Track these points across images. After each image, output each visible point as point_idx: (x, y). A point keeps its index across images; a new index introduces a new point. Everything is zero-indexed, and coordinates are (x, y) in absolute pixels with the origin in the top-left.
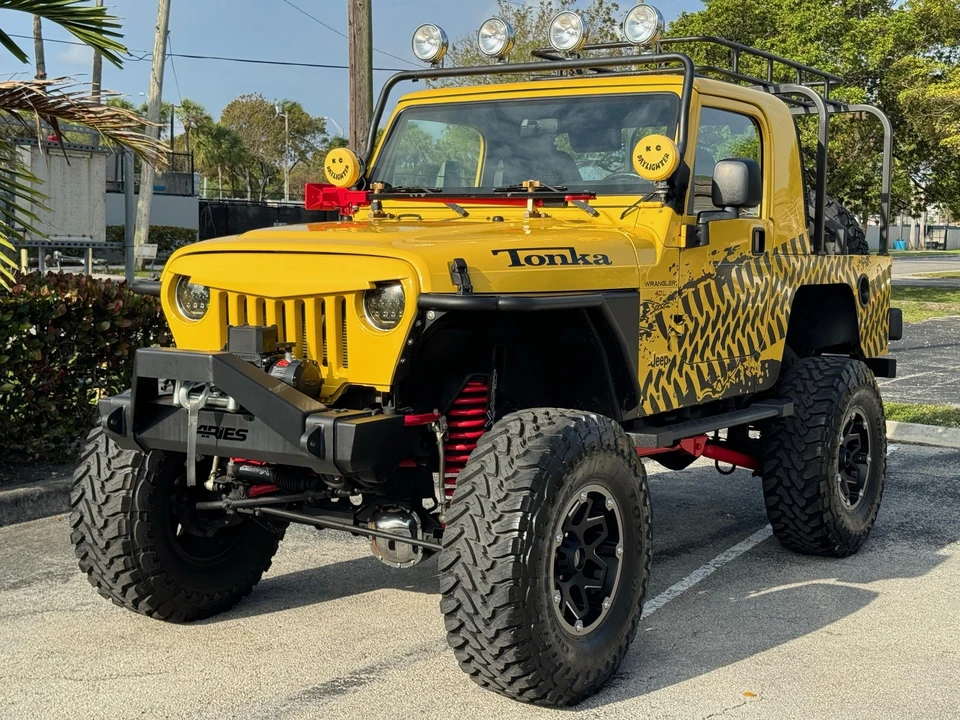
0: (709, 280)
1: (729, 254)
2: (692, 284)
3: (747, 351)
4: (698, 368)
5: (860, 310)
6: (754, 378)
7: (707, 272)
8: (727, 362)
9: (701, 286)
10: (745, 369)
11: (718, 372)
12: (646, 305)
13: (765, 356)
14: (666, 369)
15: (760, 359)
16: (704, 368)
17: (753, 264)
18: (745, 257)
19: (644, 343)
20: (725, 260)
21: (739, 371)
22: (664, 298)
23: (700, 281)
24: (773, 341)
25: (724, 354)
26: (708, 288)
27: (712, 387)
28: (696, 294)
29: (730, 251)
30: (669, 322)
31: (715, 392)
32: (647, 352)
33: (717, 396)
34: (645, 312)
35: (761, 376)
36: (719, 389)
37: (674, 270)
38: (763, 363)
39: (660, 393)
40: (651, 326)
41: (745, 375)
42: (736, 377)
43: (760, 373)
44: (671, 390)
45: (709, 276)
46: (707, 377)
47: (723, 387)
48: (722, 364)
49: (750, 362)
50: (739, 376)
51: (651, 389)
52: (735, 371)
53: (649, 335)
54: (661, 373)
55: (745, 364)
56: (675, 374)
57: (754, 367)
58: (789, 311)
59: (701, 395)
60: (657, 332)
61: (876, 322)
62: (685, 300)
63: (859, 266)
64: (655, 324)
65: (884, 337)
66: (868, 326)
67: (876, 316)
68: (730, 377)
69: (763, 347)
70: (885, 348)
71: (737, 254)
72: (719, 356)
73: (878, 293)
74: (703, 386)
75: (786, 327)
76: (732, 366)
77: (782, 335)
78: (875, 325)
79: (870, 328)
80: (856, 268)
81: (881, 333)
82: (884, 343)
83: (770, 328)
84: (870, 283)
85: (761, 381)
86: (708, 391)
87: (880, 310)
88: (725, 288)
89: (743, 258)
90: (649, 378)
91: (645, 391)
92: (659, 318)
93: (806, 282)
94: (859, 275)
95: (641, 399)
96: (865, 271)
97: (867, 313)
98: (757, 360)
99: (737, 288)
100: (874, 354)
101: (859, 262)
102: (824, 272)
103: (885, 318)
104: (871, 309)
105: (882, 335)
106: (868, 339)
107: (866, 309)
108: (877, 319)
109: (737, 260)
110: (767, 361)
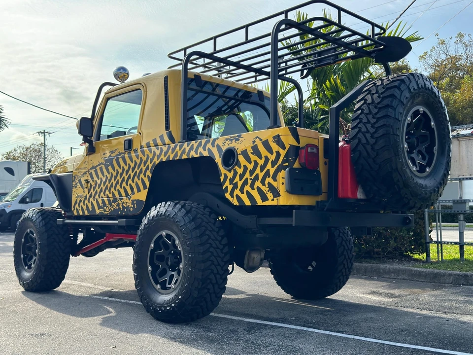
0: (101, 165)
1: (112, 154)
2: (94, 168)
3: (123, 194)
4: (97, 201)
5: (223, 170)
6: (128, 207)
7: (100, 162)
8: (112, 199)
9: (98, 168)
10: (122, 203)
11: (107, 203)
12: (75, 177)
13: (133, 197)
14: (83, 199)
15: (131, 199)
16: (100, 200)
17: (126, 156)
18: (122, 153)
19: (74, 190)
20: (110, 156)
21: (119, 204)
22: (82, 174)
23: (97, 166)
24: (139, 190)
25: (110, 195)
26: (101, 169)
27: (104, 209)
28: (96, 171)
29: (113, 152)
30: (83, 182)
31: (105, 211)
32: (75, 193)
33: (106, 213)
34: (74, 179)
35: (131, 207)
36: (107, 210)
37: (86, 163)
38: (133, 201)
39: (80, 208)
40: (76, 184)
41: (122, 206)
42: (117, 206)
43: (131, 205)
44: (85, 208)
45: (102, 163)
46: (101, 205)
47: (109, 210)
48: (109, 200)
49: (126, 200)
50: (119, 206)
51: (77, 206)
52: (117, 203)
53: (76, 187)
54: (81, 201)
55: (123, 201)
56: (86, 202)
57: (128, 202)
58: (150, 176)
59: (98, 212)
60: (79, 186)
61: (250, 179)
62: (91, 175)
63: (225, 142)
64: (78, 184)
65: (268, 191)
66: (237, 182)
67: (251, 176)
68: (113, 206)
69: (133, 193)
70: (273, 200)
71: (117, 153)
72: (108, 197)
73: (254, 158)
74: (99, 207)
75: (148, 184)
76: (115, 200)
77: (145, 188)
78: (250, 182)
79: (240, 184)
80: (221, 145)
81: (264, 188)
82: (270, 195)
83: (137, 185)
84: (239, 152)
85: (131, 209)
86: (102, 210)
87: (258, 170)
88: (110, 168)
89: (120, 154)
90: (76, 202)
91: (74, 207)
92: (80, 181)
93: (164, 160)
94: (224, 149)
95: (73, 209)
96: (234, 145)
97: (236, 173)
98: (129, 199)
99: (117, 167)
100: (248, 203)
101: (227, 140)
102: (184, 152)
103: (271, 176)
104: (240, 171)
105: (265, 189)
106: (237, 192)
107: (232, 171)
108: (252, 177)
109: (117, 155)
110: (135, 200)
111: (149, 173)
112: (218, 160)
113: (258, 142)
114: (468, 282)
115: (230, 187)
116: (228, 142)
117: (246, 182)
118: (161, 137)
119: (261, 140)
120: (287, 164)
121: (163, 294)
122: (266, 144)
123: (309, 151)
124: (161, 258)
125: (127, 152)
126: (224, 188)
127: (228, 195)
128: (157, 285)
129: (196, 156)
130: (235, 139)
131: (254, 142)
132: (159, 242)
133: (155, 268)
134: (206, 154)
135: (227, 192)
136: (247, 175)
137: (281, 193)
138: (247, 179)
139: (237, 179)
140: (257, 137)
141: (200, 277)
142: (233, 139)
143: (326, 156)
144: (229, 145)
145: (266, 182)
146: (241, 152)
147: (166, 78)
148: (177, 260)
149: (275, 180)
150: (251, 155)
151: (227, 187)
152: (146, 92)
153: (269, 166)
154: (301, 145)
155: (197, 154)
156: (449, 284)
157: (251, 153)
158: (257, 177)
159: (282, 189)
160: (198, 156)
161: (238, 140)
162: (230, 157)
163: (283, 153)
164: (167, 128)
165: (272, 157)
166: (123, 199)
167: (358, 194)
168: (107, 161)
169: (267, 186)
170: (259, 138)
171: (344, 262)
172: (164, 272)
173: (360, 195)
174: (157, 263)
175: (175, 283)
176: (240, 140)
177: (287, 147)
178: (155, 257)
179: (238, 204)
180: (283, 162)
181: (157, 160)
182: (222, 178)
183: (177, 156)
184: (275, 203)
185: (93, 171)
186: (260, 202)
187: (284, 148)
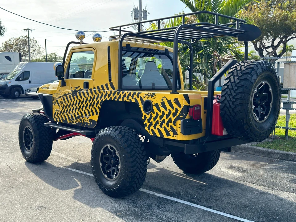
0: (70, 95)
1: (76, 88)
2: (65, 95)
3: (84, 115)
4: (68, 115)
5: (144, 114)
6: (87, 123)
8: (77, 116)
9: (68, 95)
10: (84, 120)
11: (74, 118)
12: (54, 98)
13: (90, 118)
14: (59, 112)
15: (89, 118)
16: (70, 115)
17: (85, 92)
18: (82, 90)
19: (53, 105)
20: (75, 90)
22: (58, 97)
24: (93, 114)
25: (76, 114)
26: (70, 96)
28: (67, 97)
29: (77, 88)
30: (59, 103)
31: (73, 122)
32: (54, 108)
33: (73, 123)
34: (54, 99)
35: (89, 123)
36: (74, 122)
37: (60, 91)
38: (90, 120)
39: (58, 118)
40: (55, 103)
41: (83, 121)
42: (80, 120)
43: (88, 122)
44: (61, 118)
45: (70, 93)
47: (76, 122)
48: (75, 116)
49: (85, 118)
50: (81, 121)
51: (56, 116)
52: (80, 119)
53: (55, 104)
54: (58, 113)
56: (61, 114)
57: (87, 120)
58: (100, 107)
59: (69, 122)
60: (57, 104)
61: (160, 122)
62: (64, 98)
63: (145, 96)
64: (56, 102)
65: (171, 130)
66: (152, 122)
67: (160, 119)
68: (78, 120)
69: (90, 115)
70: (173, 136)
71: (79, 89)
72: (74, 114)
73: (162, 109)
74: (70, 120)
75: (99, 112)
76: (79, 117)
77: (97, 114)
78: (160, 123)
79: (154, 123)
80: (143, 97)
81: (167, 128)
82: (171, 133)
83: (92, 110)
84: (153, 104)
85: (89, 125)
86: (71, 121)
87: (165, 117)
88: (75, 97)
89: (81, 90)
90: (55, 114)
91: (54, 116)
92: (57, 101)
93: (108, 99)
94: (145, 100)
95: (53, 117)
96: (150, 99)
97: (151, 116)
98: (87, 118)
99: (79, 98)
100: (158, 135)
101: (146, 95)
102: (120, 97)
103: (172, 122)
104: (154, 115)
105: (169, 129)
106: (152, 127)
107: (149, 114)
108: (161, 121)
109: (79, 90)
110: (91, 120)
111: (99, 105)
112: (141, 106)
113: (165, 100)
114: (288, 159)
115: (148, 124)
116: (147, 96)
117: (157, 123)
118: (106, 85)
119: (167, 99)
120: (182, 116)
121: (109, 181)
122: (169, 102)
123: (195, 109)
124: (107, 159)
125: (85, 90)
126: (144, 123)
127: (146, 128)
128: (105, 174)
129: (127, 101)
130: (151, 95)
131: (162, 100)
132: (106, 150)
133: (104, 164)
134: (133, 101)
135: (146, 126)
136: (158, 119)
137: (178, 133)
138: (158, 121)
139: (152, 120)
140: (164, 97)
141: (131, 176)
142: (150, 95)
143: (205, 108)
144: (147, 98)
145: (169, 125)
146: (155, 104)
147: (109, 48)
148: (116, 162)
149: (175, 125)
150: (161, 108)
151: (146, 123)
152: (97, 54)
153: (171, 116)
154: (191, 105)
155: (128, 100)
156: (277, 159)
157: (161, 106)
158: (164, 121)
159: (179, 131)
160: (129, 101)
161: (153, 96)
162: (148, 105)
163: (180, 110)
164: (110, 80)
165: (173, 111)
166: (83, 117)
167: (223, 132)
168: (73, 92)
169: (170, 127)
170: (165, 98)
171: (214, 155)
172: (109, 167)
173: (225, 133)
174: (105, 161)
175: (116, 176)
176: (154, 97)
177: (182, 106)
178: (104, 158)
179: (152, 135)
180: (180, 115)
181: (104, 98)
182: (143, 118)
183: (116, 99)
184: (174, 138)
185: (65, 97)
186: (165, 136)
187: (180, 107)
